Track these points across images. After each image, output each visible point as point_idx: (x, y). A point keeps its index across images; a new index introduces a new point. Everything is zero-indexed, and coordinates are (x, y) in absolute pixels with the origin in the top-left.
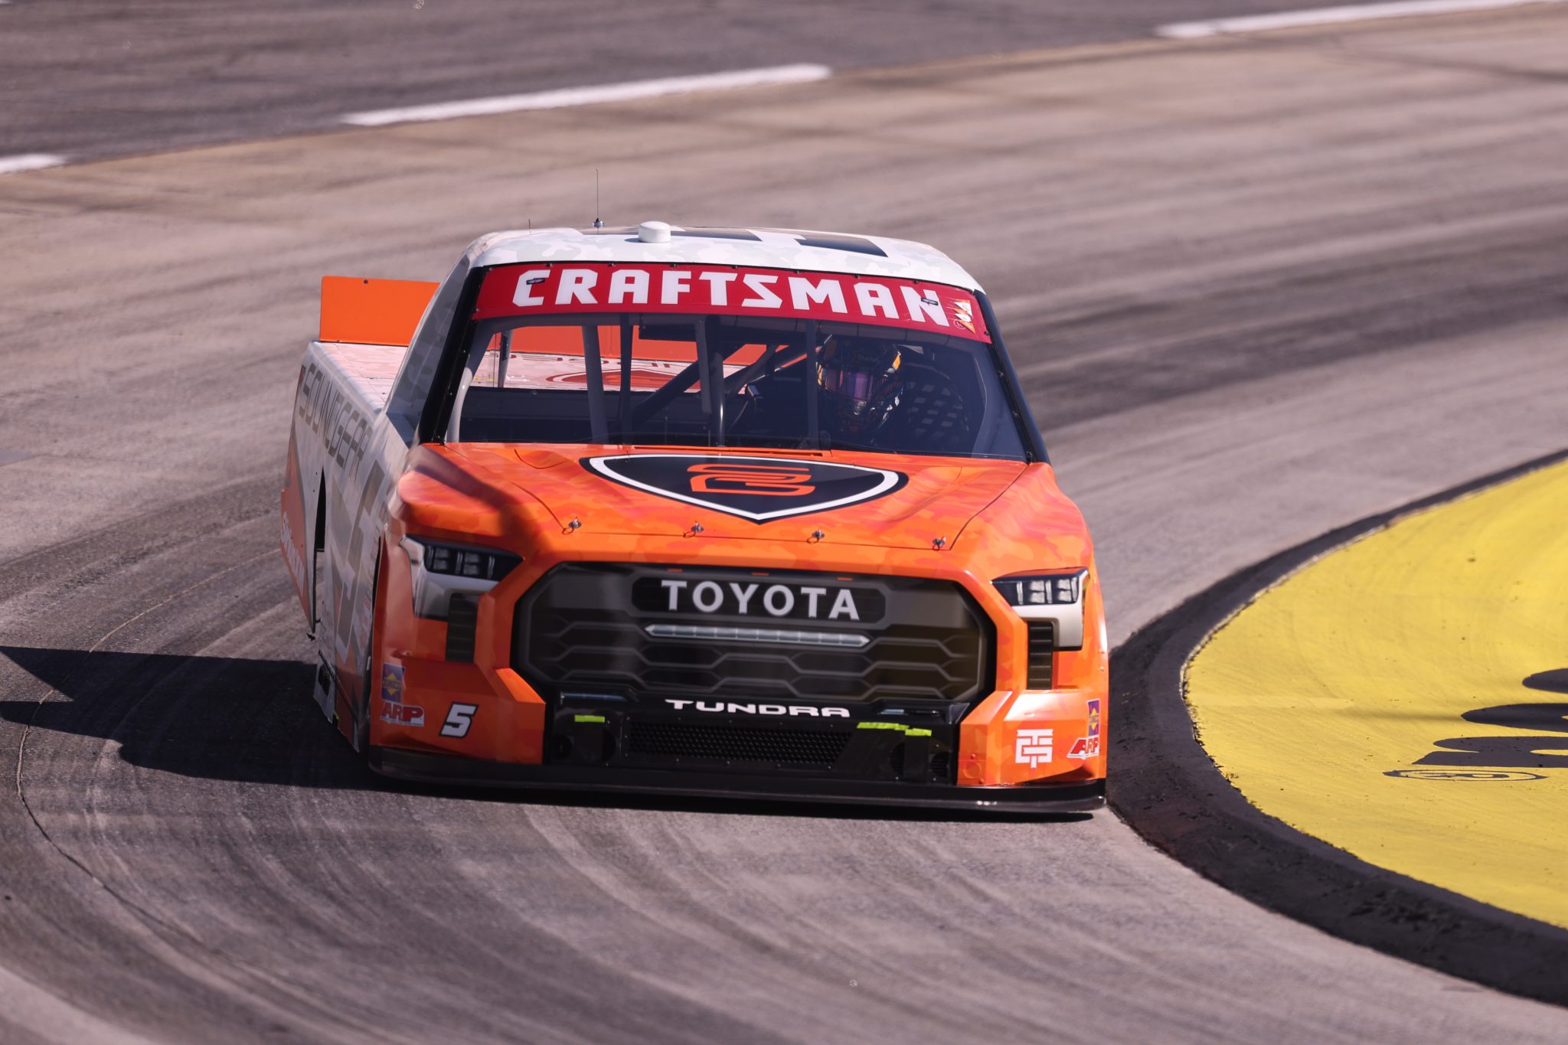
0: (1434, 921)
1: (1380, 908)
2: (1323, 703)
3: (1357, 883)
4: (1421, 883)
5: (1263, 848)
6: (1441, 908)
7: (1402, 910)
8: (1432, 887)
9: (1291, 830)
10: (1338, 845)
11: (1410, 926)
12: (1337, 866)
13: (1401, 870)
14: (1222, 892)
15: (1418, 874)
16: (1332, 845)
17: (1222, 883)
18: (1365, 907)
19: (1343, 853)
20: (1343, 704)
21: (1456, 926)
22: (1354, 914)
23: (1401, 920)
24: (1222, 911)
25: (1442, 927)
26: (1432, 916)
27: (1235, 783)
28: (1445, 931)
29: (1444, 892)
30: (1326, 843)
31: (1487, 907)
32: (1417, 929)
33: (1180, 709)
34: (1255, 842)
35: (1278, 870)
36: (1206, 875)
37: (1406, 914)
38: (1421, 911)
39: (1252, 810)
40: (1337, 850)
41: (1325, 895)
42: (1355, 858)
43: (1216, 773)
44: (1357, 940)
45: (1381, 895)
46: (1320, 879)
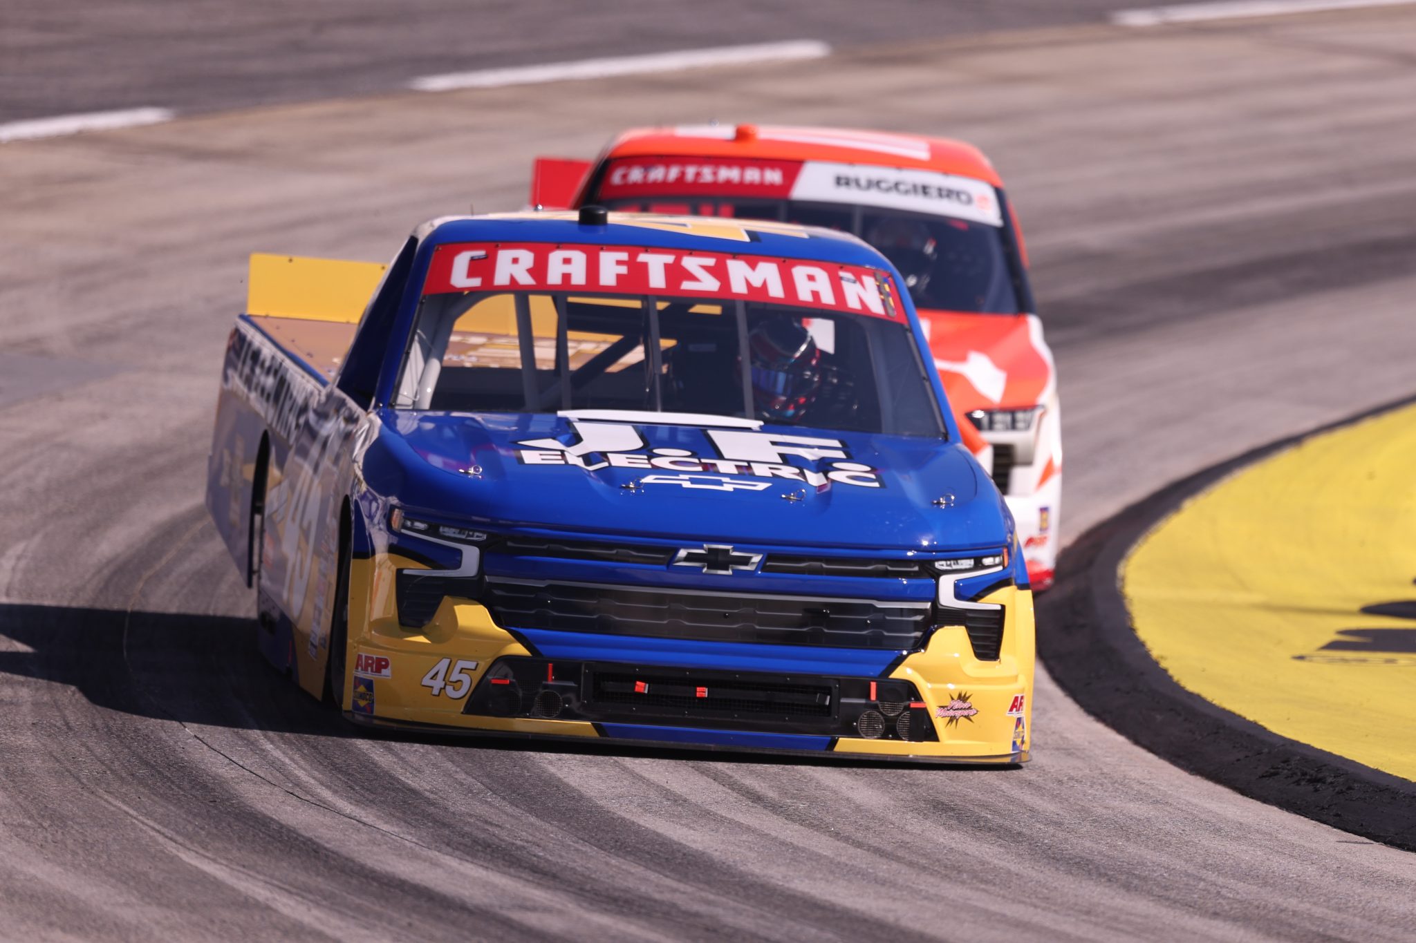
0: (1331, 783)
1: (1286, 771)
2: (1239, 597)
3: (1266, 750)
4: (1321, 751)
5: (1186, 720)
6: (1338, 773)
7: (1304, 774)
8: (1330, 754)
9: (1210, 705)
10: (1250, 718)
11: (1311, 788)
12: (1249, 735)
13: (1303, 740)
14: (1150, 756)
15: (1317, 745)
16: (1245, 718)
17: (1150, 749)
18: (1272, 771)
19: (1255, 725)
20: (1257, 598)
21: (1350, 788)
22: (1260, 777)
23: (1303, 783)
24: (1150, 773)
25: (1337, 789)
26: (1330, 780)
27: (1163, 664)
28: (1341, 792)
29: (1340, 758)
30: (1239, 716)
31: (1377, 772)
32: (1316, 790)
33: (1117, 600)
34: (1180, 715)
35: (1199, 738)
36: (1137, 742)
37: (1308, 777)
38: (1320, 776)
39: (1177, 688)
40: (1249, 722)
41: (1238, 760)
42: (1263, 729)
43: (1146, 655)
44: (1265, 800)
45: (1287, 761)
46: (1234, 747)
